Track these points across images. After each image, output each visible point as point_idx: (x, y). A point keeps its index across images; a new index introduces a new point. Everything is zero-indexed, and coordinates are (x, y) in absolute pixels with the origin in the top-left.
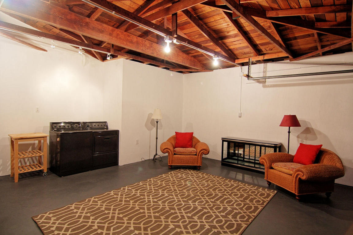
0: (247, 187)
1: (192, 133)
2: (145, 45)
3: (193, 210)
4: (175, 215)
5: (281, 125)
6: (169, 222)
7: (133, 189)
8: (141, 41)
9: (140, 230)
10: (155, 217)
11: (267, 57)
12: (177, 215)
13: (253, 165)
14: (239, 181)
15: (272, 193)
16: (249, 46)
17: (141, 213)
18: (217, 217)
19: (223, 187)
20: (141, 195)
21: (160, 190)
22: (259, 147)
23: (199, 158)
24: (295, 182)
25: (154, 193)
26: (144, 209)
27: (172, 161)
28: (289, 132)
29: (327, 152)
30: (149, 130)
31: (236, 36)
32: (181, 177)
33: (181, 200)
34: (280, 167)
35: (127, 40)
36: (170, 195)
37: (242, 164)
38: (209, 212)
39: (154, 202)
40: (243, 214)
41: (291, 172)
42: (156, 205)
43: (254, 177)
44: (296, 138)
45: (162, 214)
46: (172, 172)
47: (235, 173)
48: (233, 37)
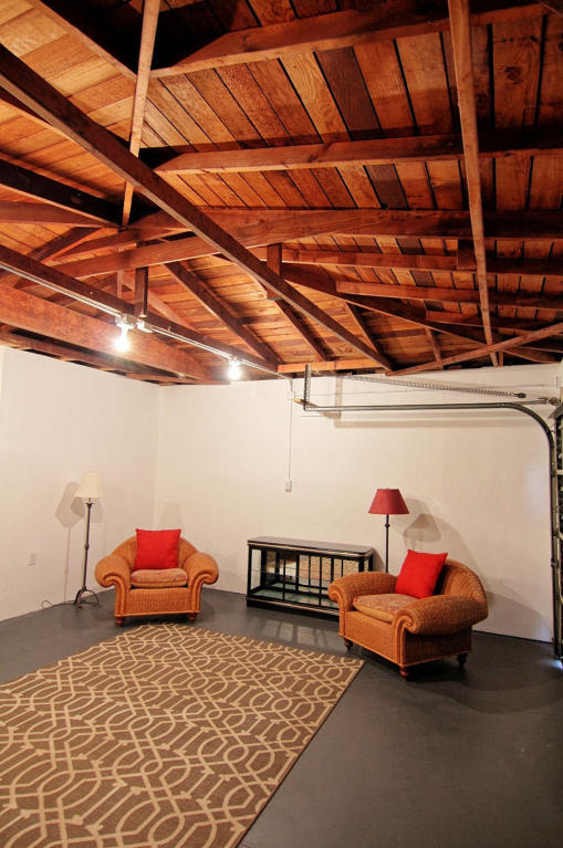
0: (304, 658)
1: (179, 531)
2: (67, 322)
3: (175, 733)
4: (131, 751)
5: (371, 512)
6: (114, 772)
7: (16, 692)
8: (55, 312)
9: (36, 806)
10: (77, 765)
11: (341, 366)
12: (133, 751)
13: (316, 602)
14: (285, 643)
15: (355, 666)
16: (306, 340)
17: (38, 759)
18: (232, 741)
19: (249, 662)
20: (38, 708)
21: (92, 689)
22: (328, 561)
23: (194, 595)
24: (398, 638)
25: (75, 698)
26: (46, 745)
27: (125, 604)
28: (387, 526)
29: (456, 567)
30: (65, 525)
31: (277, 319)
32: (148, 647)
33: (146, 708)
34: (368, 604)
35: (21, 309)
36: (116, 699)
37: (294, 600)
38: (213, 733)
39: (74, 723)
40: (291, 726)
41: (391, 617)
42: (81, 731)
43: (318, 631)
44: (401, 537)
45: (96, 755)
46: (125, 635)
47: (277, 623)
48: (272, 321)
